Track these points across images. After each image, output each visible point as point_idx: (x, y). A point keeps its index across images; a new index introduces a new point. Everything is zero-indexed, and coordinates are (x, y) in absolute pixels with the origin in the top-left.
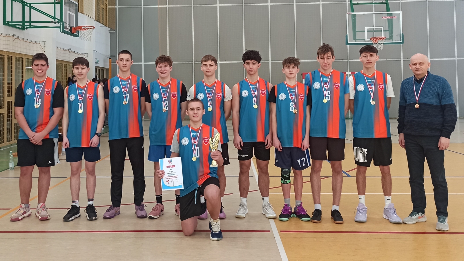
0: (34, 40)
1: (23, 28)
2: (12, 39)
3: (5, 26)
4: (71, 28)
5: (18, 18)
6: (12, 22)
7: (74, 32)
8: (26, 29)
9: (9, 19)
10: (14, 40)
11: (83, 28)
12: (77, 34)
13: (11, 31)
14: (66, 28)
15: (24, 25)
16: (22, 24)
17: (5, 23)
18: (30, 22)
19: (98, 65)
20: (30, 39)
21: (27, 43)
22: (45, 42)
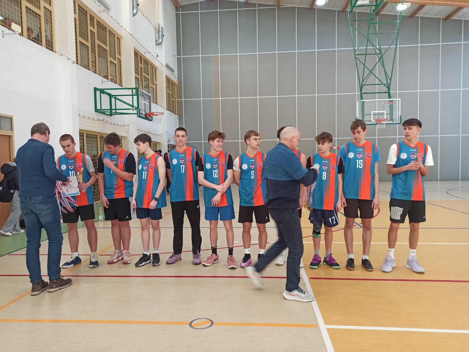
0: (120, 124)
1: (111, 115)
2: (102, 123)
3: (97, 113)
4: (146, 114)
5: (106, 106)
6: (101, 109)
7: (148, 117)
8: (113, 115)
9: (99, 107)
10: (104, 124)
11: (155, 114)
12: (151, 119)
13: (101, 117)
14: (142, 114)
15: (112, 112)
16: (109, 111)
17: (96, 110)
18: (116, 109)
19: (170, 143)
20: (117, 123)
21: (114, 126)
22: (128, 125)
